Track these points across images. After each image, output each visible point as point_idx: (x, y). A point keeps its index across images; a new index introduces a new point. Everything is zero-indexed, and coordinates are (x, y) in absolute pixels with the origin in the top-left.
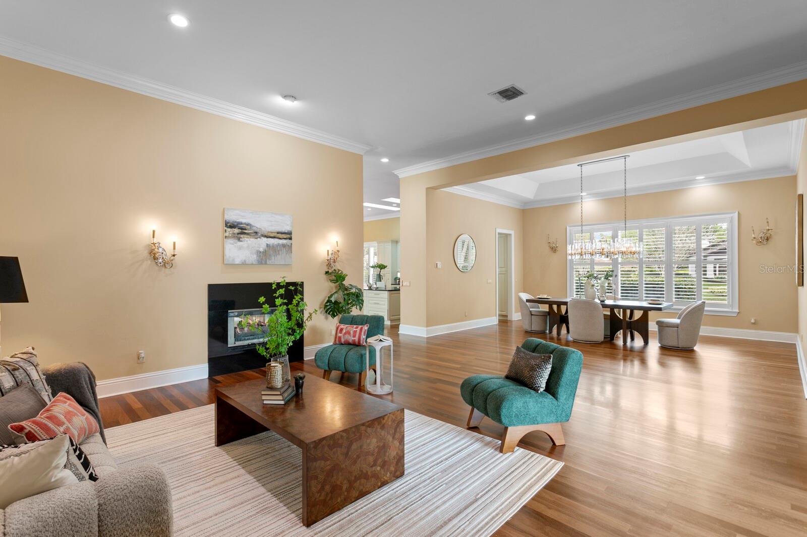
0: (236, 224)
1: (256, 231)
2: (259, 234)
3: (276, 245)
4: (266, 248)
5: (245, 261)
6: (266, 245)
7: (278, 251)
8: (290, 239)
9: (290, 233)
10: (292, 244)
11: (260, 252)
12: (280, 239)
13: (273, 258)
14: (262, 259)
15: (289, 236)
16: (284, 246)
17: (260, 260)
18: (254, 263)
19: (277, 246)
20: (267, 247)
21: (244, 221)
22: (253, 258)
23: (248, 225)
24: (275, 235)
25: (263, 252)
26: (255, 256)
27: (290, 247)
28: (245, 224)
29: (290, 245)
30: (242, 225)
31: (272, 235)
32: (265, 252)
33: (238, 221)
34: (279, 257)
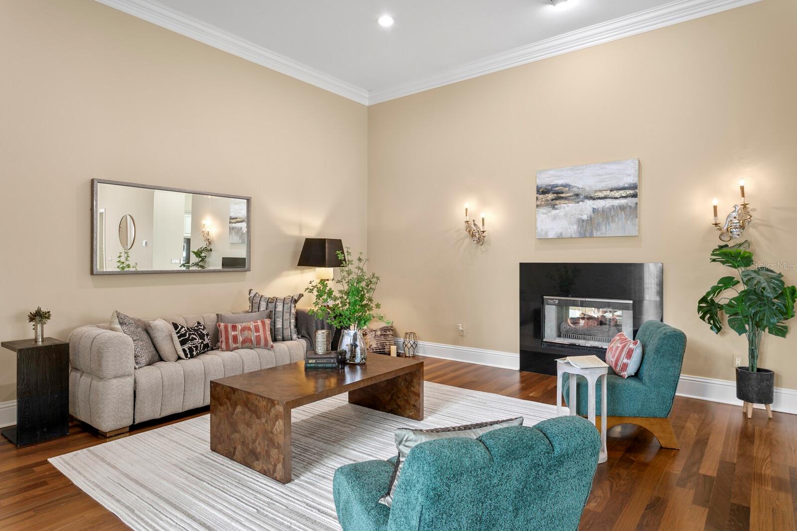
0: (549, 188)
1: (576, 193)
2: (581, 197)
3: (608, 208)
4: (593, 215)
5: (561, 234)
6: (591, 210)
7: (612, 217)
8: (635, 196)
9: (634, 187)
10: (637, 204)
11: (583, 221)
12: (616, 198)
13: (604, 228)
14: (585, 231)
15: (631, 192)
16: (622, 208)
17: (582, 232)
18: (574, 236)
19: (610, 210)
20: (594, 212)
21: (560, 182)
22: (572, 229)
23: (566, 186)
24: (608, 193)
25: (588, 220)
26: (575, 227)
27: (635, 209)
28: (562, 185)
29: (633, 206)
30: (558, 188)
31: (601, 195)
32: (590, 220)
33: (552, 184)
34: (613, 225)
